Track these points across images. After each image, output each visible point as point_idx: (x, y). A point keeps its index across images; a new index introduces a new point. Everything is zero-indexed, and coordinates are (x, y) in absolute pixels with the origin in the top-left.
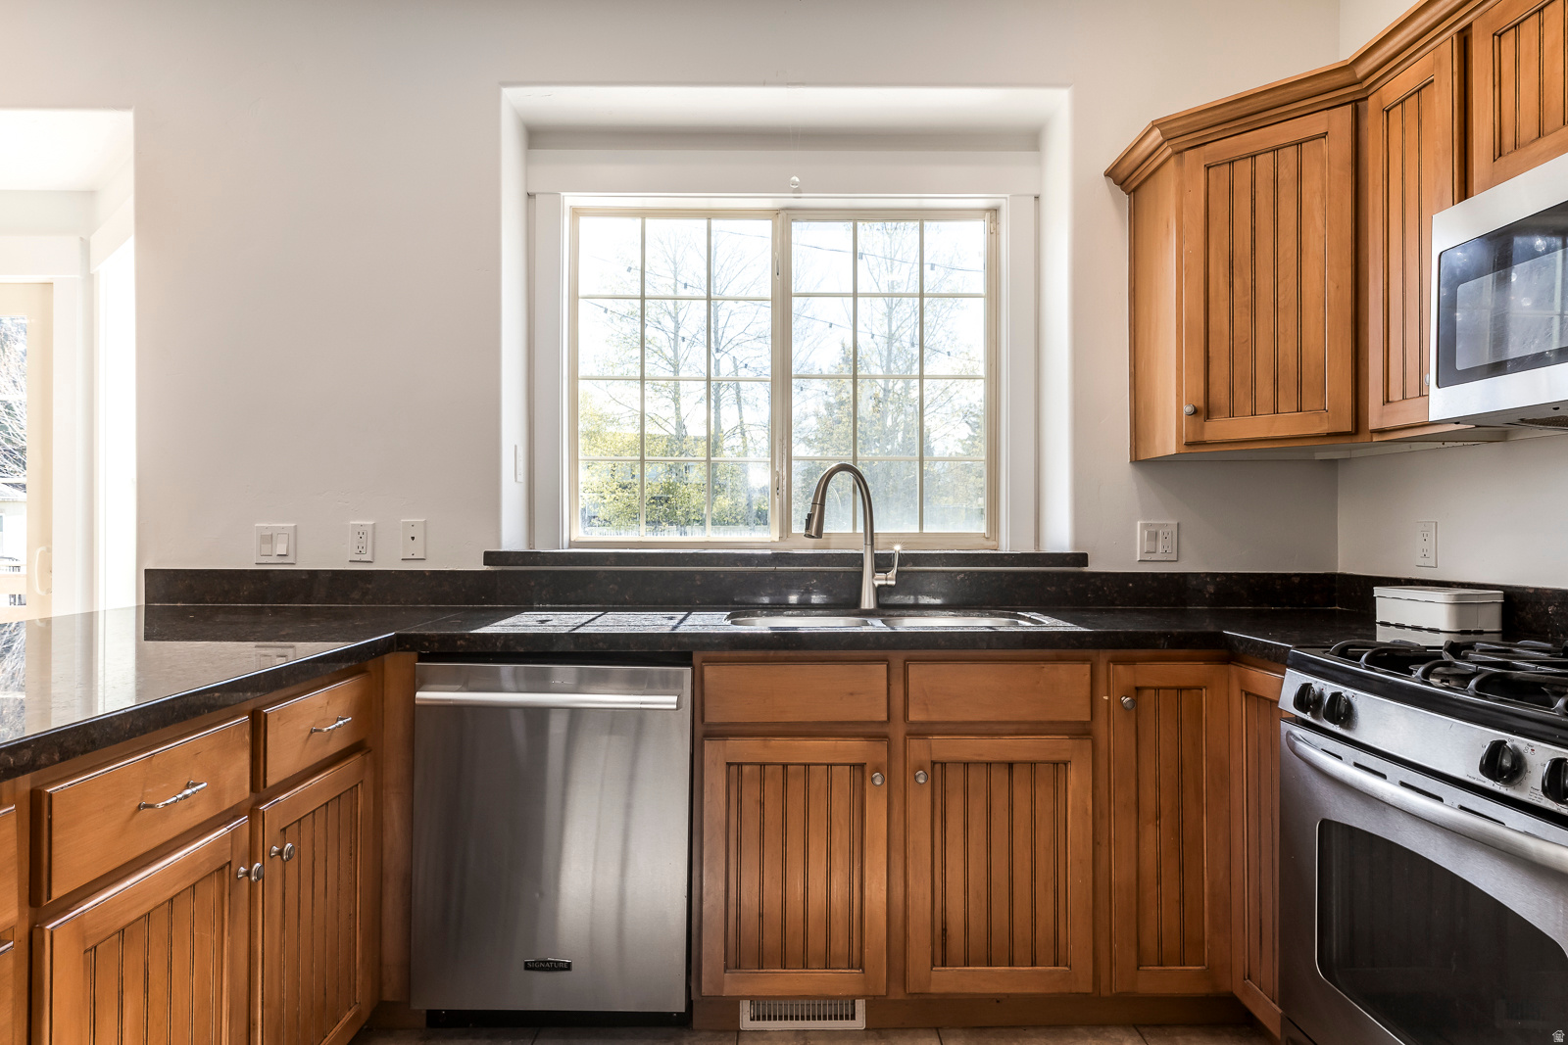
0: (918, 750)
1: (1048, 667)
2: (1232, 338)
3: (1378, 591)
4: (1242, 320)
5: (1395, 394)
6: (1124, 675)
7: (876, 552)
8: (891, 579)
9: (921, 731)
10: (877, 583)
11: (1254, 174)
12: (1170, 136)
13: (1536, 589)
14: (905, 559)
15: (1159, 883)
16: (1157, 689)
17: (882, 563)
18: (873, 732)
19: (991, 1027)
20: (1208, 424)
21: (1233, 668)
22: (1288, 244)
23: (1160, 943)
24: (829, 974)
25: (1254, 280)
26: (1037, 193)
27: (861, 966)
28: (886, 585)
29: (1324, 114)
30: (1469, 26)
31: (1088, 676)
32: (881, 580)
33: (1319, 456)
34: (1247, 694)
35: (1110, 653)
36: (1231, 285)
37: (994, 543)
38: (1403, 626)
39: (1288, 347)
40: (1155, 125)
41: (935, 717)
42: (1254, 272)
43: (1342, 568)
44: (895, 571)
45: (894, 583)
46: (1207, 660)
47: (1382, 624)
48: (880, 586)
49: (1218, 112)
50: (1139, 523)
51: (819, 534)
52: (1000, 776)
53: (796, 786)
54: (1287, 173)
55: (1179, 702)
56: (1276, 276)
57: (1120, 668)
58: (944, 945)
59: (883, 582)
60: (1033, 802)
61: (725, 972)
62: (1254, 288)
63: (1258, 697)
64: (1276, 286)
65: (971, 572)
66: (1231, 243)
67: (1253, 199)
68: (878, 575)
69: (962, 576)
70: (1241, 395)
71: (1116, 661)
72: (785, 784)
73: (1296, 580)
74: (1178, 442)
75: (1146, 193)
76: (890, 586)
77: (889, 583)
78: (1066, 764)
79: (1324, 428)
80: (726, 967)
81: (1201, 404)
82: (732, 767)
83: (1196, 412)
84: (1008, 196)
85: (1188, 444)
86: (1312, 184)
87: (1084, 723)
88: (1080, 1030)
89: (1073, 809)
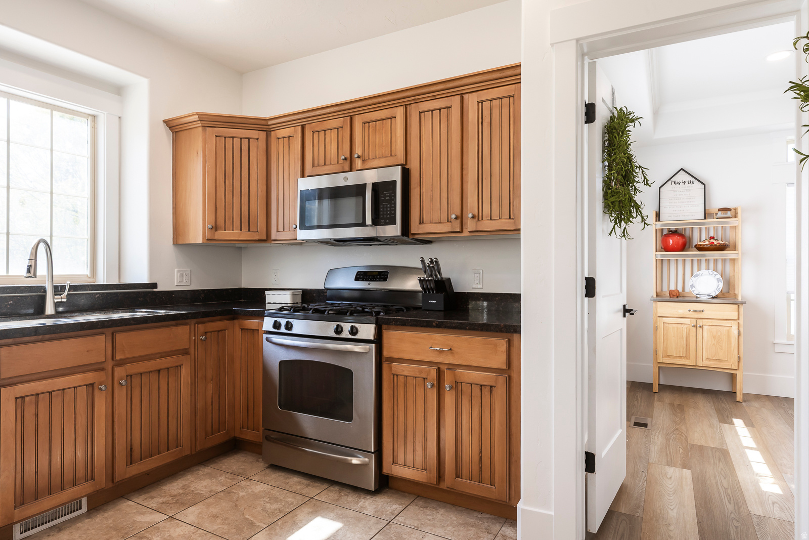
0: (120, 372)
1: (174, 329)
2: (225, 202)
3: (266, 292)
4: (229, 196)
5: (281, 229)
6: (201, 328)
7: (54, 285)
8: (64, 298)
9: (121, 363)
10: (56, 301)
11: (233, 144)
12: (202, 120)
13: (310, 289)
14: (72, 288)
15: (212, 404)
16: (211, 332)
17: (58, 290)
18: (97, 368)
19: (146, 486)
20: (216, 233)
21: (236, 322)
22: (245, 172)
23: (212, 427)
24: (76, 488)
25: (233, 182)
26: (120, 116)
27: (93, 478)
28: (61, 302)
29: (258, 132)
30: (305, 124)
31: (189, 330)
32: (58, 299)
33: (237, 246)
34: (242, 329)
35: (195, 320)
36: (225, 182)
37: (93, 279)
38: (276, 303)
39: (245, 208)
40: (197, 114)
41: (128, 356)
42: (233, 179)
43: (243, 286)
44: (66, 294)
45: (65, 300)
46: (227, 320)
47: (268, 303)
48: (57, 302)
49: (221, 118)
50: (176, 270)
51: (35, 275)
52: (155, 376)
53: (57, 402)
54: (245, 148)
55: (218, 336)
56: (241, 183)
57: (200, 325)
58: (131, 455)
59: (60, 300)
60: (168, 384)
61: (15, 509)
62: (233, 185)
63: (247, 329)
64: (241, 187)
65: (103, 293)
66: (225, 167)
67: (233, 153)
68: (56, 297)
69: (98, 295)
70: (228, 223)
71: (198, 323)
72: (51, 402)
73: (230, 291)
74: (203, 239)
75: (183, 135)
76: (63, 302)
77: (63, 300)
78: (180, 366)
79: (257, 238)
80: (15, 507)
81: (214, 225)
82: (18, 400)
83: (212, 228)
84: (105, 113)
85: (208, 240)
86: (253, 154)
87: (186, 349)
88: (181, 473)
89: (183, 383)
